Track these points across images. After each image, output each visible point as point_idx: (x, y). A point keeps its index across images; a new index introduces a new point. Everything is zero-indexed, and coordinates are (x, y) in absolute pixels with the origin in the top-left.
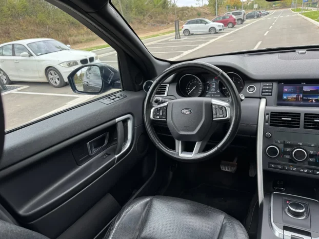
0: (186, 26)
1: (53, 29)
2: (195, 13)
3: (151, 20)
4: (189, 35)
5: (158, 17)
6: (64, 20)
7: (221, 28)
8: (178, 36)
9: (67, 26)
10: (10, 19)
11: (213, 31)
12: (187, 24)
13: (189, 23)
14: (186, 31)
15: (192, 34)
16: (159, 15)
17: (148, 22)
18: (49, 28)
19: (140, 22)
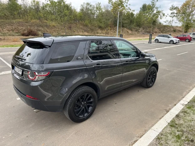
0: (157, 38)
1: (90, 29)
2: (172, 29)
3: (143, 30)
4: (158, 42)
5: (148, 29)
6: (96, 25)
7: (178, 41)
8: (150, 42)
9: (97, 28)
10: (73, 21)
11: (172, 42)
12: (158, 36)
13: (159, 36)
14: (157, 40)
15: (160, 42)
16: (149, 28)
17: (141, 31)
18: (89, 28)
19: (136, 31)
